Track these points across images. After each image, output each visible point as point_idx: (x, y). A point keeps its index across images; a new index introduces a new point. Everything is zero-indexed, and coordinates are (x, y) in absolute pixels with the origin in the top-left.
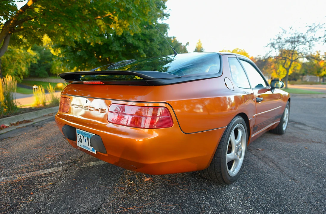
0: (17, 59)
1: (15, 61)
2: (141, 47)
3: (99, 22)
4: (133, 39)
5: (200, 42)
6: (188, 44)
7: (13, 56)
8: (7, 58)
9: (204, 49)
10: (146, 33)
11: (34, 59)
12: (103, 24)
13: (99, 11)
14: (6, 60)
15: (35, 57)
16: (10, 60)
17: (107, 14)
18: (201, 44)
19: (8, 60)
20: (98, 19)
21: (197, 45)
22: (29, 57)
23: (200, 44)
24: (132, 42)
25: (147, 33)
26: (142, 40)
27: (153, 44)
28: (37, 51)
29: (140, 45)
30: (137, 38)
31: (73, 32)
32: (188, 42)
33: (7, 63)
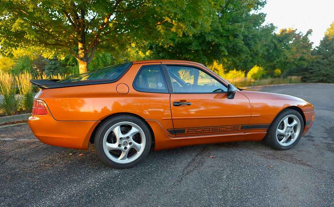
2: (222, 45)
3: (159, 28)
4: (213, 37)
6: (310, 32)
10: (228, 28)
12: (163, 29)
13: (160, 17)
17: (165, 19)
20: (158, 24)
24: (212, 40)
25: (230, 29)
27: (236, 40)
29: (221, 43)
30: (219, 35)
32: (310, 30)
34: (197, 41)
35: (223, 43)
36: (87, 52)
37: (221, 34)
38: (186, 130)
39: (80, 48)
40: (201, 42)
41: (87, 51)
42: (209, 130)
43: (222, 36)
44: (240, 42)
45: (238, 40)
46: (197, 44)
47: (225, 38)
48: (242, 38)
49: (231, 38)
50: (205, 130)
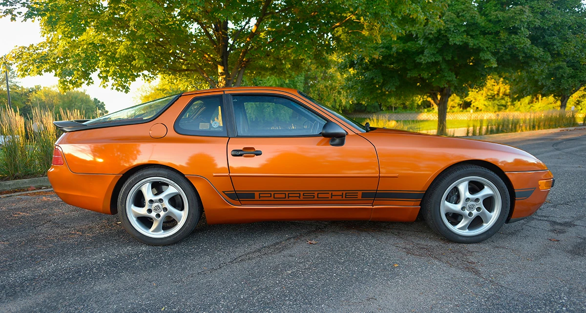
2: (485, 49)
4: (465, 36)
10: (497, 18)
24: (462, 42)
25: (501, 18)
26: (490, 33)
29: (483, 46)
34: (433, 46)
35: (487, 45)
36: (230, 79)
37: (483, 29)
38: (257, 194)
39: (220, 73)
41: (229, 77)
42: (299, 197)
43: (484, 33)
44: (524, 41)
45: (517, 38)
46: (432, 52)
47: (490, 37)
48: (527, 33)
49: (503, 35)
50: (290, 195)
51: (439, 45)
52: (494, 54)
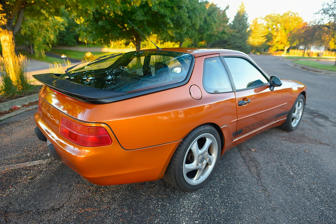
0: (45, 26)
1: (43, 28)
2: (168, 16)
4: (159, 7)
5: (242, 5)
6: (227, 8)
7: (41, 23)
8: (35, 25)
9: (247, 13)
11: (62, 26)
14: (35, 27)
15: (63, 24)
16: (38, 28)
18: (244, 7)
19: (36, 27)
21: (239, 9)
22: (57, 24)
23: (242, 7)
24: (158, 10)
26: (169, 7)
27: (181, 12)
28: (65, 17)
29: (167, 14)
30: (164, 6)
31: (85, 5)
32: (228, 6)
33: (35, 31)
34: (142, 10)
35: (168, 14)
36: (11, 17)
37: (166, 4)
40: (146, 11)
44: (185, 15)
46: (142, 13)
47: (170, 9)
48: (186, 10)
49: (176, 9)
51: (145, 10)
52: (172, 20)
